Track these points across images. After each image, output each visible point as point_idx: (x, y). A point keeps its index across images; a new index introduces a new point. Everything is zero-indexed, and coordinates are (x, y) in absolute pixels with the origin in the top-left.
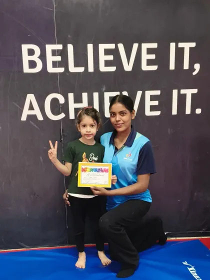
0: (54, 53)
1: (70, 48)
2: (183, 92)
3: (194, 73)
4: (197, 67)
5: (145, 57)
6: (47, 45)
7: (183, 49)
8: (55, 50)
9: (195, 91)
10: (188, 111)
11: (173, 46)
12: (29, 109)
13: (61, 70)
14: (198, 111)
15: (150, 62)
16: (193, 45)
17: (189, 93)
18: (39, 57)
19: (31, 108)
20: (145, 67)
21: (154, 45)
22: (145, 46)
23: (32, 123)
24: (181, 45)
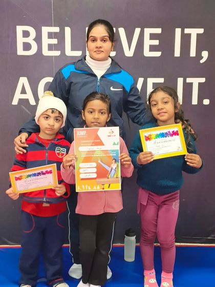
0: (51, 35)
1: (68, 30)
2: (189, 80)
3: (202, 61)
4: (205, 54)
5: (148, 42)
6: (43, 27)
7: (189, 35)
8: (52, 33)
9: (203, 80)
10: (195, 101)
11: (178, 31)
12: (21, 93)
13: (57, 53)
14: (206, 102)
15: (152, 48)
16: (201, 31)
17: (196, 82)
18: (34, 40)
19: (23, 91)
20: (147, 53)
21: (158, 31)
22: (148, 31)
24: (187, 31)
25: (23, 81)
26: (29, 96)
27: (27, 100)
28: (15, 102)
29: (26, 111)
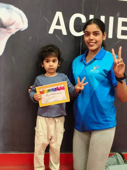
19: (58, 23)
23: (57, 37)
25: (59, 15)
26: (62, 27)
27: (61, 31)
28: (51, 32)
29: (59, 40)
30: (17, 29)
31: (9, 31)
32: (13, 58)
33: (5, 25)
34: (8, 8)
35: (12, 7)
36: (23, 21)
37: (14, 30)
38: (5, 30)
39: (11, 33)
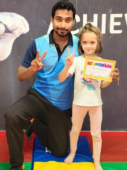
30: (20, 32)
31: (14, 35)
32: (19, 56)
33: (10, 30)
34: (11, 16)
35: (14, 14)
36: (25, 26)
37: (18, 34)
38: (11, 34)
39: (15, 36)
